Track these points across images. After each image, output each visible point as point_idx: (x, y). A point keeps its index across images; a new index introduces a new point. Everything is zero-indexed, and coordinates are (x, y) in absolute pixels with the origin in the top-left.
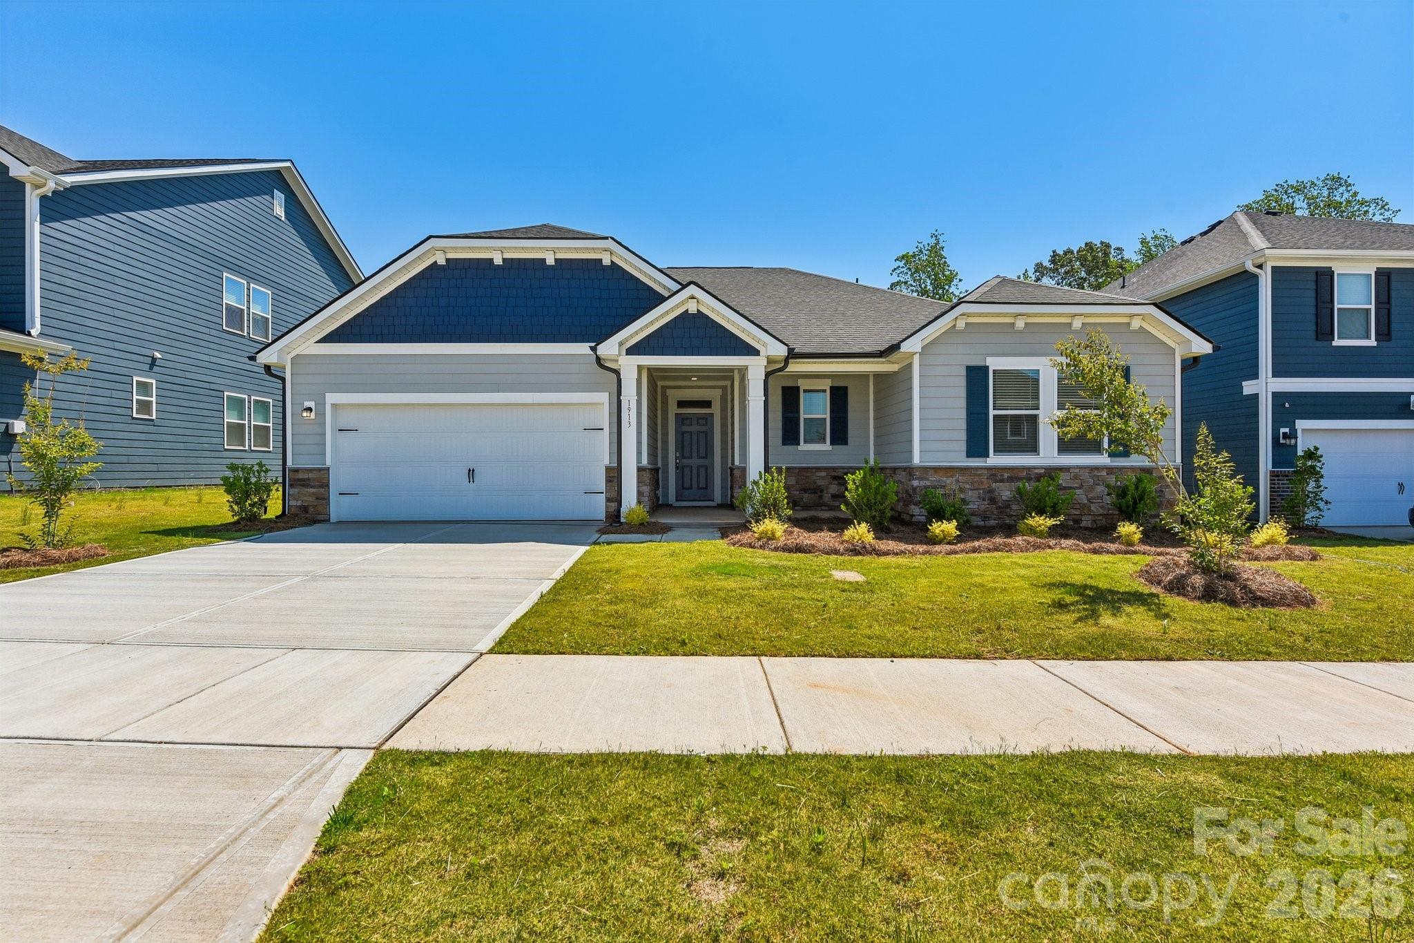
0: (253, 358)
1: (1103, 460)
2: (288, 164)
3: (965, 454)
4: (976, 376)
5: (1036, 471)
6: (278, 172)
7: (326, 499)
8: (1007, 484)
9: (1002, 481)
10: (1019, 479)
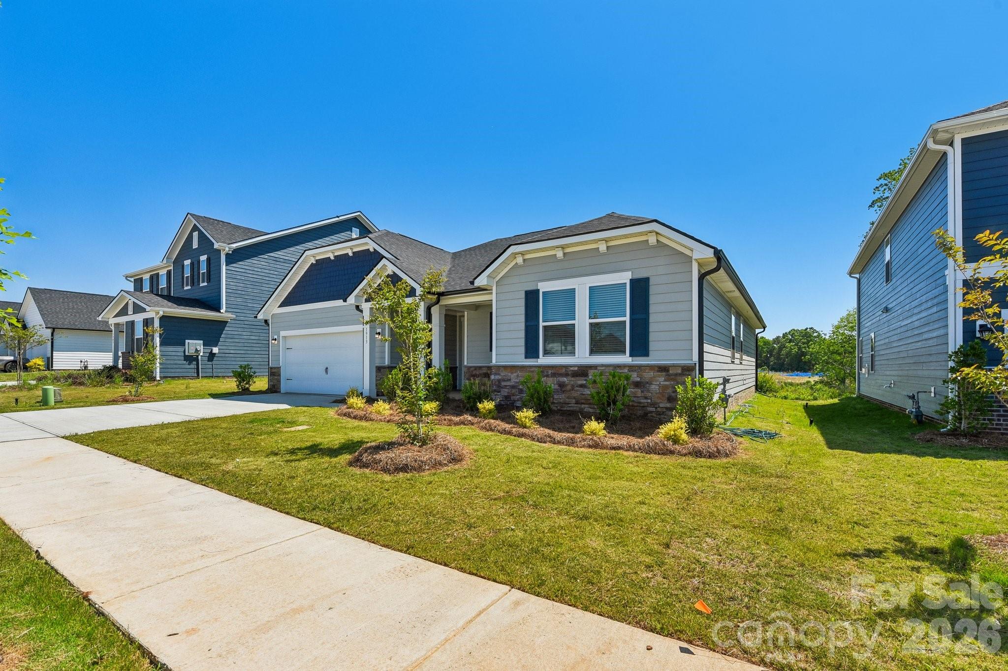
0: (256, 317)
1: (625, 359)
2: (359, 213)
3: (523, 356)
4: (532, 297)
5: (572, 369)
6: (355, 219)
7: (279, 381)
8: (551, 379)
9: (547, 376)
10: (561, 375)
